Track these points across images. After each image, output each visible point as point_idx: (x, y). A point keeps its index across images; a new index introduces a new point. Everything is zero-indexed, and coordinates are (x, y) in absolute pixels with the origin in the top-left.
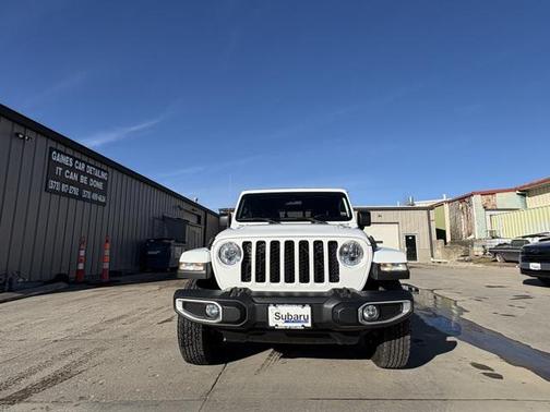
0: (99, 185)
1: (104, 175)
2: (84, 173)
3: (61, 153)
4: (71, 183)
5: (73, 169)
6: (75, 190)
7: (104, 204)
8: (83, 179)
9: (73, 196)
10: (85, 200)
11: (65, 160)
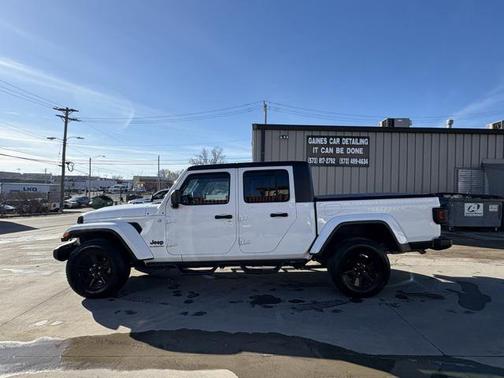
0: (360, 151)
1: (362, 142)
2: (340, 146)
3: (315, 137)
4: (327, 156)
5: (328, 145)
6: (333, 161)
7: (367, 166)
8: (339, 151)
9: (331, 165)
10: (344, 165)
11: (319, 141)
